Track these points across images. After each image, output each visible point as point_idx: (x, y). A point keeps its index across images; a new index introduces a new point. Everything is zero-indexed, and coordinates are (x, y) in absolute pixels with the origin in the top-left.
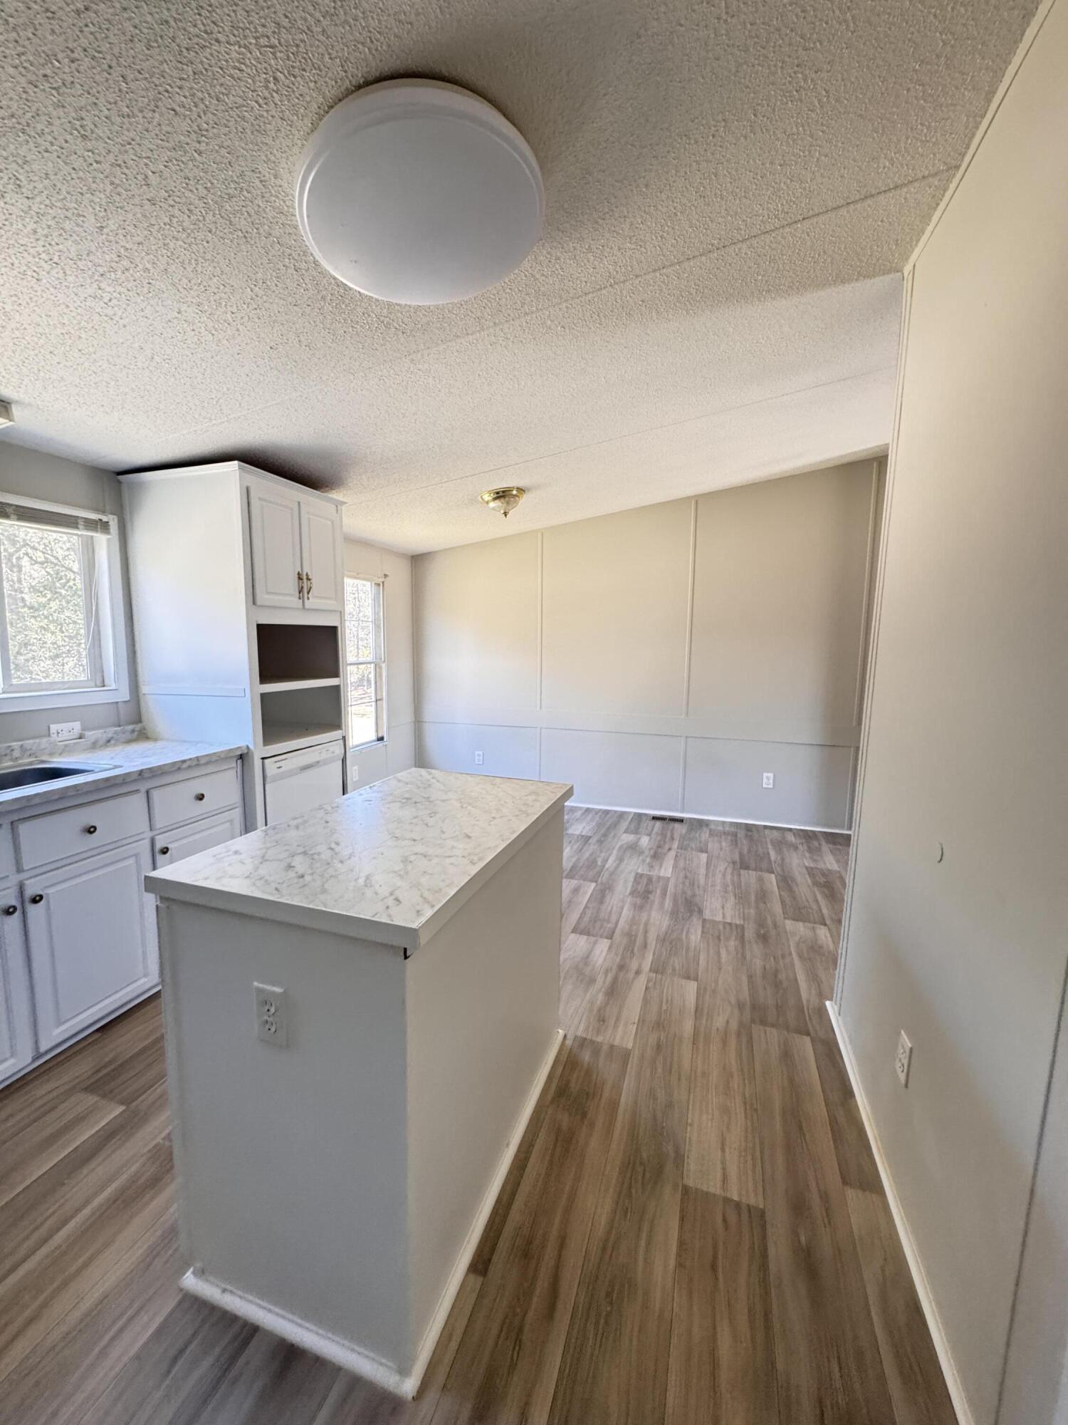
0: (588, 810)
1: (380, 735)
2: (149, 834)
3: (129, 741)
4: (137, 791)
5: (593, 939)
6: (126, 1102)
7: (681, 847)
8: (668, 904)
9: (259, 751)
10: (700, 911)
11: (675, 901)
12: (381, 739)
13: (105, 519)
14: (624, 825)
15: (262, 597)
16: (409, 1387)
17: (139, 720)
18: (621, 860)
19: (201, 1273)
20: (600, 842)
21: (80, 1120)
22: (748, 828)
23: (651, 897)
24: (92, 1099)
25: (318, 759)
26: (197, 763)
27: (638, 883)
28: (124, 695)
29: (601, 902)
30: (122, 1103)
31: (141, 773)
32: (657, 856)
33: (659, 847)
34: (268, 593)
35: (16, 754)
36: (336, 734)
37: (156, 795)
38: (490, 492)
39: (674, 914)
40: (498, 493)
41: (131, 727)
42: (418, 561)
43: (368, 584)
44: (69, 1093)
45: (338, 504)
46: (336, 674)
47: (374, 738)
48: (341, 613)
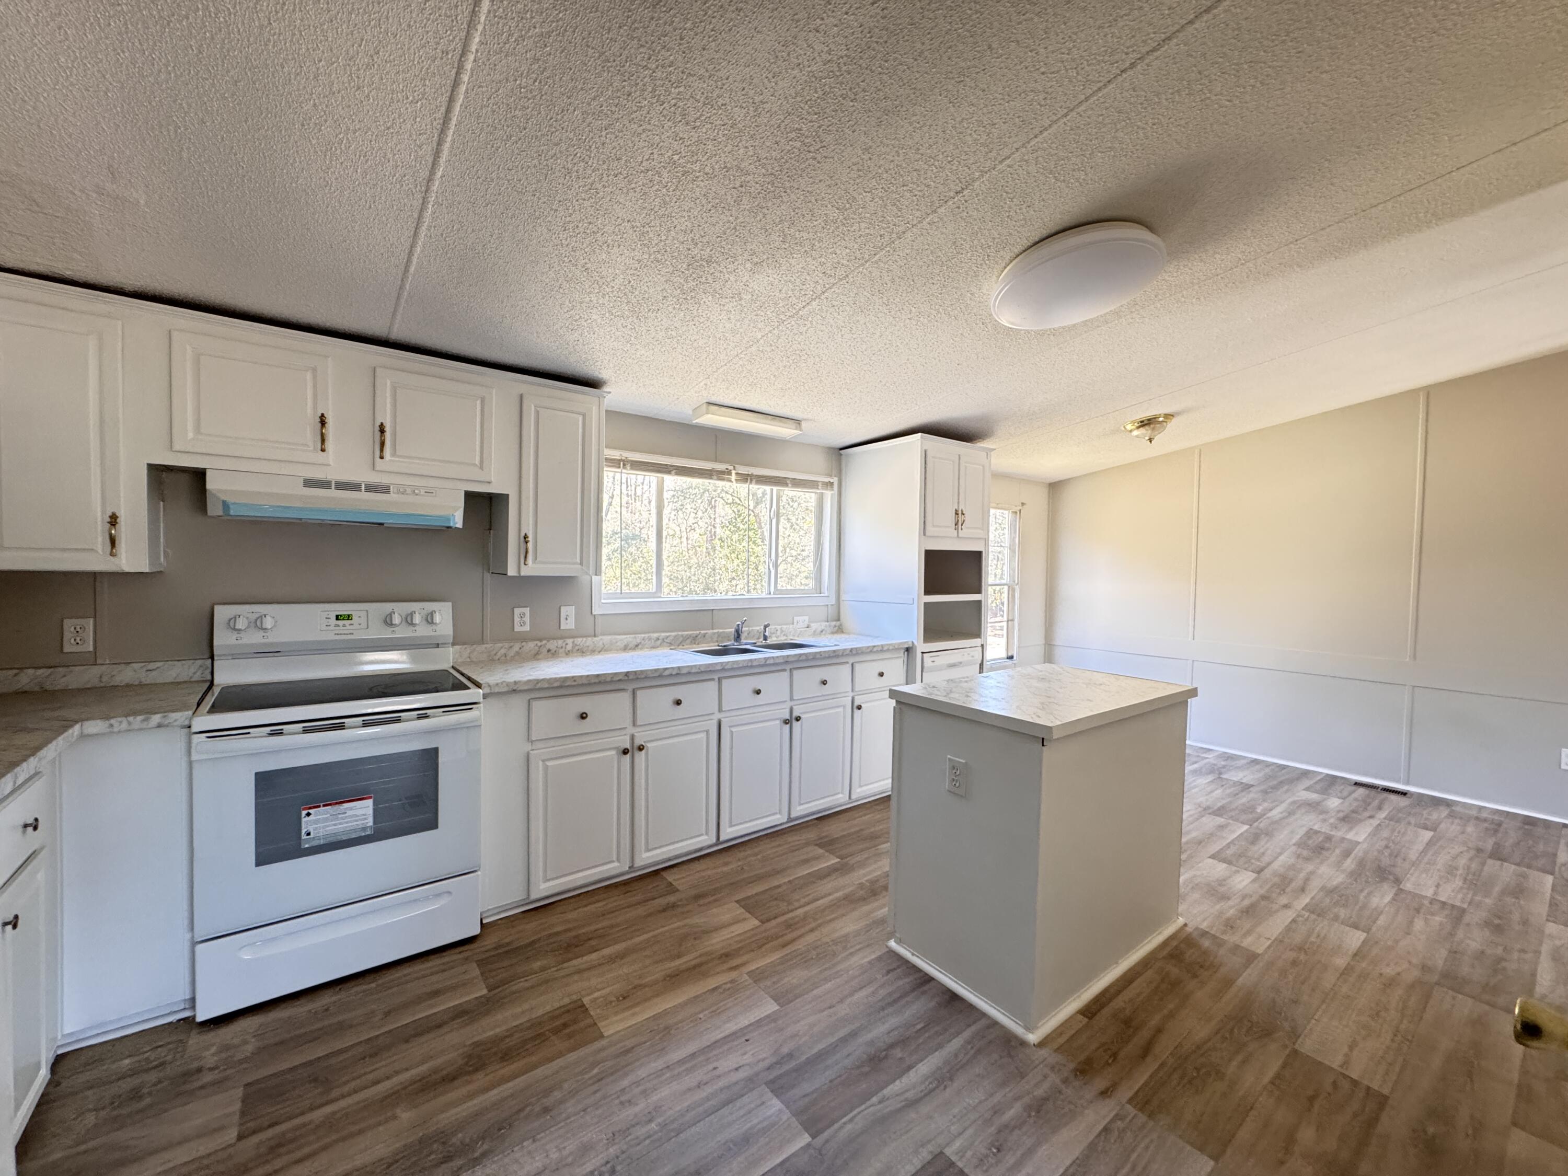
0: (1256, 762)
1: (1010, 654)
2: (851, 694)
3: (833, 633)
4: (847, 663)
5: (1234, 868)
6: (842, 858)
7: (1390, 818)
8: (1349, 864)
9: (921, 646)
10: (1397, 881)
11: (1361, 863)
12: (1011, 658)
13: (832, 481)
14: (1307, 783)
15: (930, 530)
16: (1032, 1038)
17: (839, 620)
18: (1291, 813)
19: (899, 942)
20: (1265, 792)
21: (817, 858)
22: (1530, 822)
23: (1325, 853)
24: (821, 851)
25: (960, 660)
26: (882, 650)
27: (1309, 838)
28: (832, 601)
29: (1253, 843)
30: (838, 857)
31: (851, 650)
32: (1348, 819)
33: (1353, 812)
34: (934, 526)
35: (779, 633)
36: (977, 642)
37: (857, 667)
38: (1133, 422)
39: (1355, 875)
40: (1142, 422)
41: (834, 623)
42: (1055, 488)
43: (1006, 512)
44: (807, 844)
45: (989, 451)
46: (978, 591)
47: (1005, 655)
48: (986, 541)
